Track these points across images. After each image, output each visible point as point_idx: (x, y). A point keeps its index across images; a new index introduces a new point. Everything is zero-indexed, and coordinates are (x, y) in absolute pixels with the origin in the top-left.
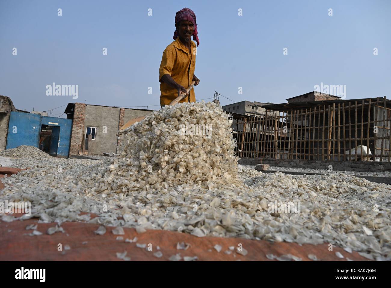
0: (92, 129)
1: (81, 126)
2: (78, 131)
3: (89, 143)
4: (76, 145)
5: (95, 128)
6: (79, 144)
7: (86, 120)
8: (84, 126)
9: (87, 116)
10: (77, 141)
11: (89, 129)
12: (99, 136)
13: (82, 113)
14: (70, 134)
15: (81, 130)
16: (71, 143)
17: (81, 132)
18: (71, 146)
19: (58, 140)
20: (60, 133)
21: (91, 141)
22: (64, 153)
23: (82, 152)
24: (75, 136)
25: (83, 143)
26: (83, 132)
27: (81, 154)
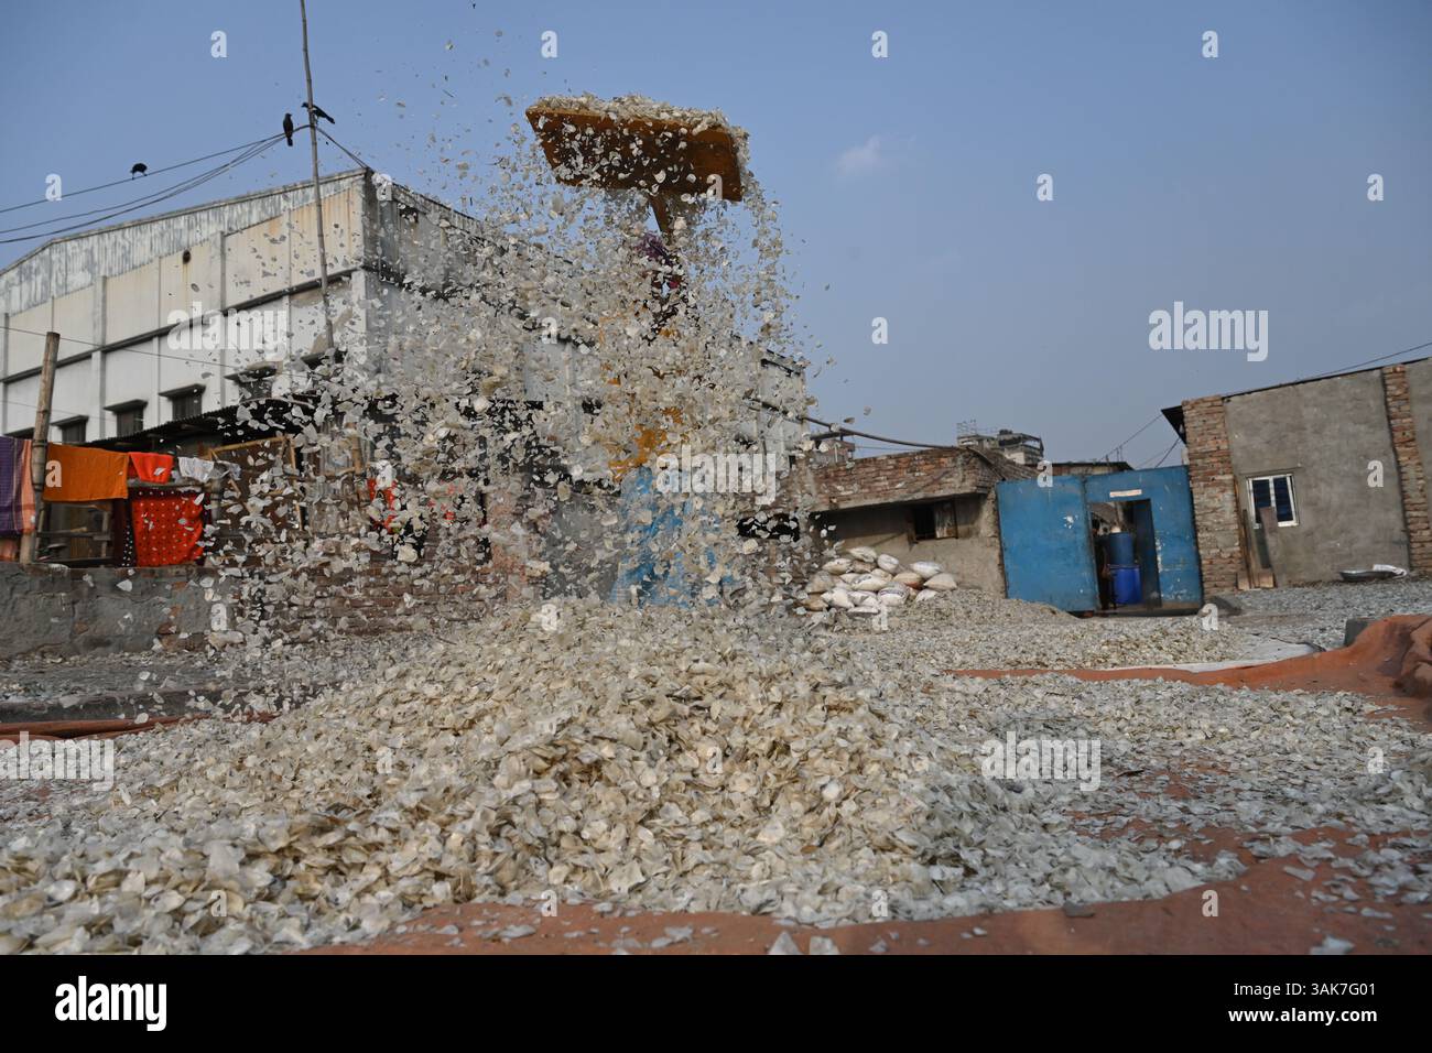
0: (1272, 485)
1: (1221, 483)
2: (1217, 504)
3: (1271, 541)
4: (1218, 556)
5: (1285, 479)
6: (1231, 550)
7: (1239, 454)
8: (1235, 481)
9: (1238, 438)
10: (1219, 541)
11: (1260, 488)
12: (1312, 504)
13: (1215, 432)
14: (1189, 519)
15: (1229, 495)
16: (1201, 552)
17: (1229, 506)
18: (1204, 562)
19: (1155, 546)
20: (1155, 520)
21: (1275, 530)
22: (1184, 591)
23: (1250, 578)
24: (1209, 523)
25: (1245, 543)
26: (1237, 501)
27: (1244, 586)
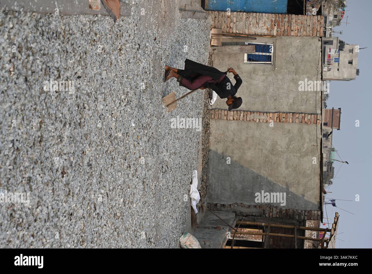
0: (268, 54)
1: (272, 29)
2: (261, 25)
3: (236, 48)
4: (232, 21)
5: (271, 61)
6: (235, 28)
7: (287, 41)
8: (273, 36)
9: (297, 42)
10: (240, 23)
11: (266, 48)
12: (254, 71)
13: (302, 30)
15: (265, 31)
17: (259, 31)
21: (242, 51)
23: (218, 35)
24: (250, 19)
25: (237, 36)
26: (261, 36)
27: (213, 31)
